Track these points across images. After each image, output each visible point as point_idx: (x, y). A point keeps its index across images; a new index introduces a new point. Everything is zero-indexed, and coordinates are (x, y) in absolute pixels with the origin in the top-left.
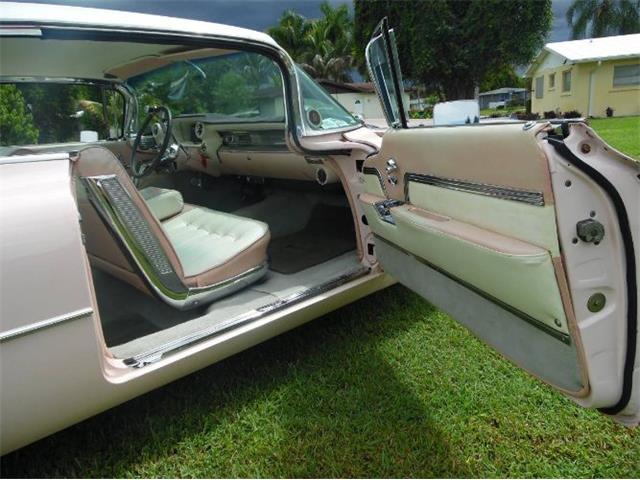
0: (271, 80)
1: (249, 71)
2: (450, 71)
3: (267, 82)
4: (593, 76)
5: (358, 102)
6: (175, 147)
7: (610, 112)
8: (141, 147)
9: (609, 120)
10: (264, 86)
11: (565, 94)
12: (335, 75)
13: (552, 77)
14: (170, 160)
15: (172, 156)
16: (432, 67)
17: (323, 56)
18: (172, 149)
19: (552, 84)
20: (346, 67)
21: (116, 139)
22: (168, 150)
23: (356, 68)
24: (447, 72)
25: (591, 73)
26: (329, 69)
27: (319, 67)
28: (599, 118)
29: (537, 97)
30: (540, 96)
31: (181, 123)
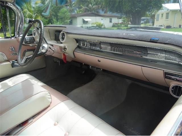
0: (76, 11)
1: (69, 8)
2: (135, 11)
3: (74, 12)
4: (176, 15)
5: (102, 19)
6: (45, 46)
7: (180, 26)
8: (26, 42)
9: (180, 29)
10: (73, 13)
11: (166, 20)
12: (95, 11)
13: (162, 15)
14: (42, 54)
15: (44, 51)
16: (129, 9)
17: (91, 5)
18: (43, 47)
19: (162, 16)
20: (98, 9)
21: (10, 38)
22: (41, 48)
23: (101, 9)
24: (134, 11)
25: (175, 14)
26: (93, 9)
27: (90, 8)
28: (177, 28)
29: (157, 21)
30: (158, 20)
31: (49, 30)
